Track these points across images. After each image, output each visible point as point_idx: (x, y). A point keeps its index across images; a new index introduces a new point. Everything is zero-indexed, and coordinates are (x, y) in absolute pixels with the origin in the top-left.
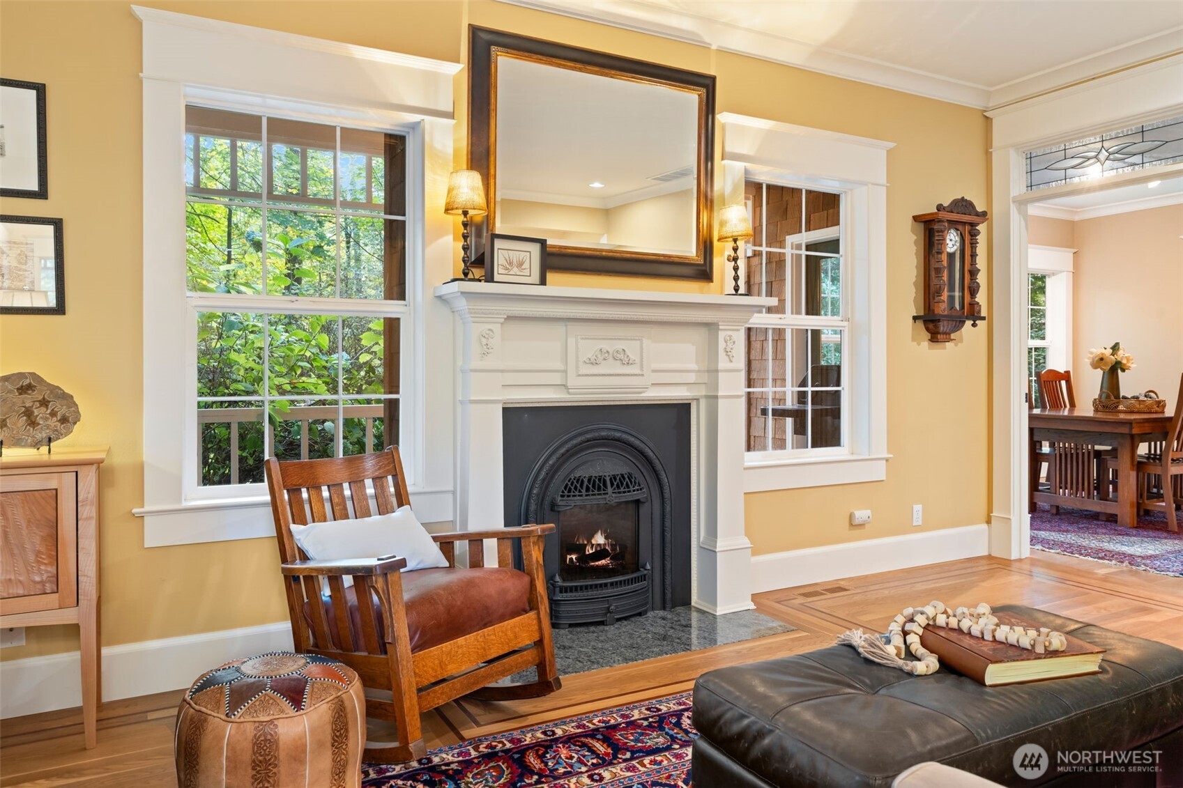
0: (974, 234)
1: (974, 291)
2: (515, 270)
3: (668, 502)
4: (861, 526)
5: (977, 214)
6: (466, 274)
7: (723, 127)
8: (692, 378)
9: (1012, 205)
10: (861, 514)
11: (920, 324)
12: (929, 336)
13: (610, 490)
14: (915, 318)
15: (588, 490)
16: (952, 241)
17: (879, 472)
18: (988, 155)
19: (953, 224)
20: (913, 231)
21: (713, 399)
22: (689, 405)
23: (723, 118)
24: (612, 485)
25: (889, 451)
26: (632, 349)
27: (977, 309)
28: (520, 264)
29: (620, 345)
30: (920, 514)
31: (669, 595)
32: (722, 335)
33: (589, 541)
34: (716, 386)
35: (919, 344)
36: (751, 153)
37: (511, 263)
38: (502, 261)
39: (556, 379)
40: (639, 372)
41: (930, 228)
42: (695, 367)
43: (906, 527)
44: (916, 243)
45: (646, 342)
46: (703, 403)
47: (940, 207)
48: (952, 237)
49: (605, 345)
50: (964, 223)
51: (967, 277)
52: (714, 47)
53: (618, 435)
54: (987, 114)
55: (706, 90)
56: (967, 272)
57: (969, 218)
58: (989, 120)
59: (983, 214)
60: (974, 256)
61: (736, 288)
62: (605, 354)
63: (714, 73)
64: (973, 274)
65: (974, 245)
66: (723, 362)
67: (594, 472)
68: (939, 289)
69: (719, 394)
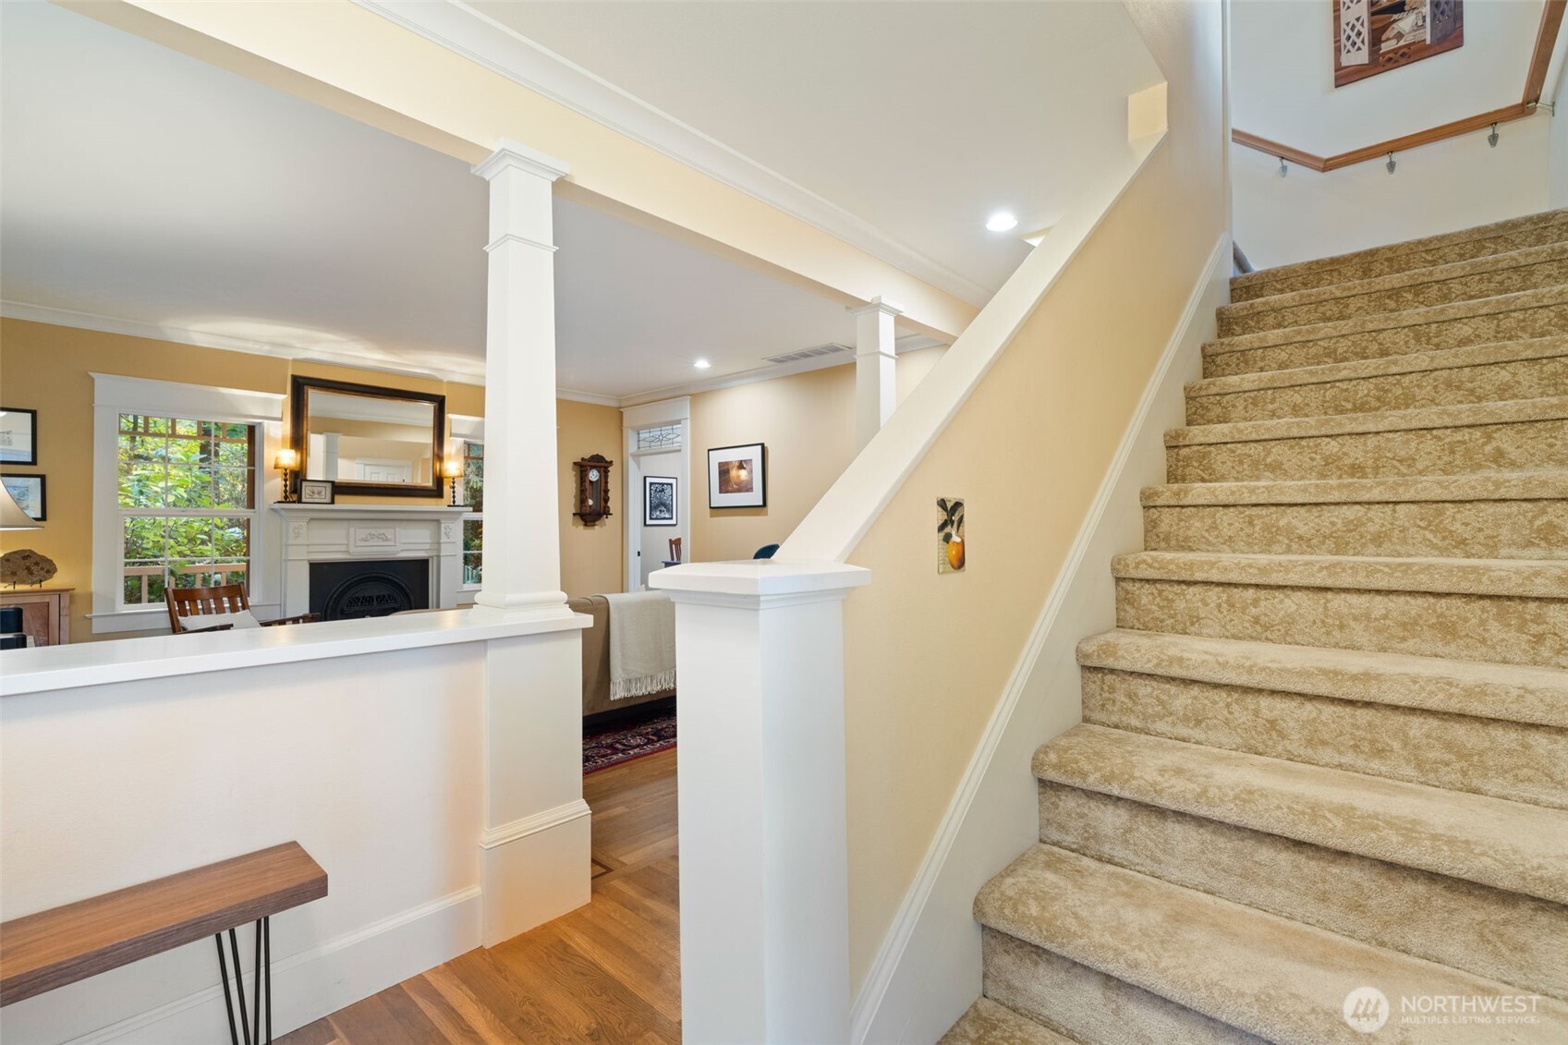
0: (606, 472)
1: (606, 500)
2: (316, 496)
5: (607, 462)
6: (286, 499)
7: (451, 421)
8: (427, 547)
11: (578, 517)
12: (584, 523)
13: (375, 603)
14: (574, 514)
15: (362, 602)
16: (594, 475)
18: (622, 430)
19: (594, 467)
20: (573, 470)
21: (439, 557)
22: (428, 560)
23: (449, 416)
26: (389, 533)
27: (606, 509)
28: (319, 493)
29: (382, 531)
32: (443, 526)
34: (439, 550)
35: (577, 527)
36: (468, 433)
37: (313, 493)
38: (308, 492)
39: (343, 548)
40: (393, 544)
41: (582, 467)
42: (429, 541)
44: (575, 476)
45: (397, 529)
46: (435, 559)
47: (583, 459)
48: (594, 473)
49: (373, 531)
50: (600, 467)
51: (602, 493)
52: (445, 380)
53: (382, 575)
54: (621, 410)
55: (439, 402)
56: (602, 490)
57: (603, 464)
58: (622, 413)
59: (611, 462)
60: (606, 483)
61: (454, 502)
62: (372, 536)
63: (444, 394)
64: (606, 491)
65: (606, 477)
66: (444, 539)
67: (367, 594)
68: (582, 501)
69: (442, 554)
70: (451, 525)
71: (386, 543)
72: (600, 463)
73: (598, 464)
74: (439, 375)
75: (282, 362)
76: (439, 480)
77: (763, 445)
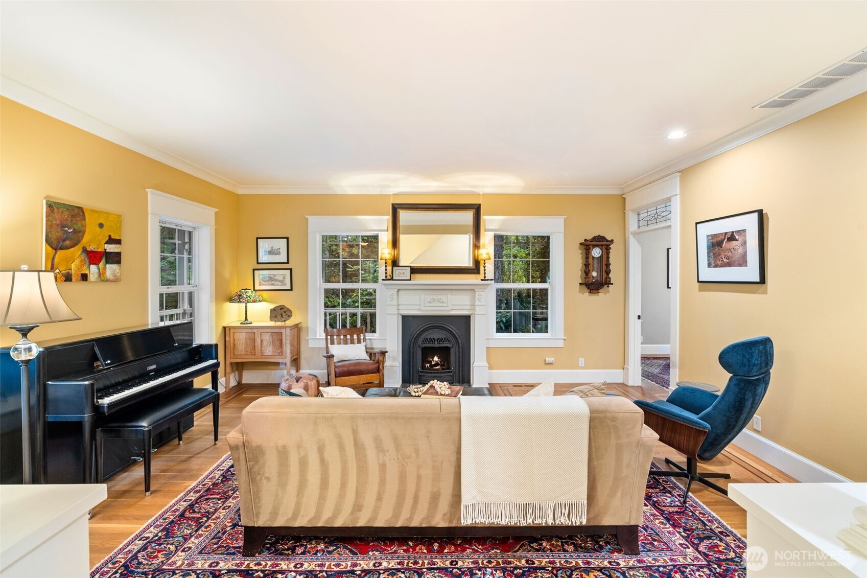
0: (608, 249)
1: (608, 272)
2: (402, 275)
3: (461, 348)
4: (551, 364)
5: (607, 241)
6: (386, 277)
7: (485, 220)
8: (468, 307)
9: (630, 235)
10: (549, 360)
11: (584, 286)
12: (589, 291)
13: (436, 343)
14: (581, 284)
15: (429, 342)
16: (597, 253)
17: (560, 344)
18: (624, 213)
19: (595, 246)
20: (578, 249)
22: (470, 316)
23: (485, 217)
24: (437, 341)
25: (564, 337)
26: (443, 298)
27: (608, 280)
28: (404, 273)
29: (439, 297)
30: (583, 363)
31: (461, 379)
32: (477, 294)
33: (433, 359)
34: (475, 310)
35: (583, 294)
36: (497, 228)
37: (400, 273)
38: (397, 273)
39: (418, 307)
40: (446, 305)
41: (587, 246)
42: (469, 304)
43: (575, 366)
44: (581, 253)
45: (448, 296)
46: (473, 316)
47: (585, 240)
48: (597, 250)
49: (434, 297)
50: (602, 245)
51: (604, 267)
52: (481, 193)
53: (441, 325)
54: (623, 196)
55: (477, 209)
56: (605, 265)
57: (605, 243)
58: (625, 199)
59: (612, 240)
60: (608, 258)
61: (485, 277)
62: (434, 300)
63: (480, 203)
64: (608, 265)
65: (608, 253)
66: (477, 303)
67: (432, 337)
68: (587, 272)
69: (476, 313)
70: (482, 293)
71: (441, 305)
72: (603, 242)
73: (600, 243)
74: (476, 190)
75: (387, 196)
76: (477, 263)
77: (760, 213)
